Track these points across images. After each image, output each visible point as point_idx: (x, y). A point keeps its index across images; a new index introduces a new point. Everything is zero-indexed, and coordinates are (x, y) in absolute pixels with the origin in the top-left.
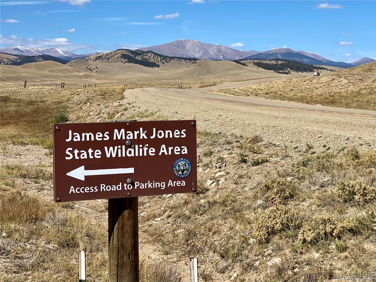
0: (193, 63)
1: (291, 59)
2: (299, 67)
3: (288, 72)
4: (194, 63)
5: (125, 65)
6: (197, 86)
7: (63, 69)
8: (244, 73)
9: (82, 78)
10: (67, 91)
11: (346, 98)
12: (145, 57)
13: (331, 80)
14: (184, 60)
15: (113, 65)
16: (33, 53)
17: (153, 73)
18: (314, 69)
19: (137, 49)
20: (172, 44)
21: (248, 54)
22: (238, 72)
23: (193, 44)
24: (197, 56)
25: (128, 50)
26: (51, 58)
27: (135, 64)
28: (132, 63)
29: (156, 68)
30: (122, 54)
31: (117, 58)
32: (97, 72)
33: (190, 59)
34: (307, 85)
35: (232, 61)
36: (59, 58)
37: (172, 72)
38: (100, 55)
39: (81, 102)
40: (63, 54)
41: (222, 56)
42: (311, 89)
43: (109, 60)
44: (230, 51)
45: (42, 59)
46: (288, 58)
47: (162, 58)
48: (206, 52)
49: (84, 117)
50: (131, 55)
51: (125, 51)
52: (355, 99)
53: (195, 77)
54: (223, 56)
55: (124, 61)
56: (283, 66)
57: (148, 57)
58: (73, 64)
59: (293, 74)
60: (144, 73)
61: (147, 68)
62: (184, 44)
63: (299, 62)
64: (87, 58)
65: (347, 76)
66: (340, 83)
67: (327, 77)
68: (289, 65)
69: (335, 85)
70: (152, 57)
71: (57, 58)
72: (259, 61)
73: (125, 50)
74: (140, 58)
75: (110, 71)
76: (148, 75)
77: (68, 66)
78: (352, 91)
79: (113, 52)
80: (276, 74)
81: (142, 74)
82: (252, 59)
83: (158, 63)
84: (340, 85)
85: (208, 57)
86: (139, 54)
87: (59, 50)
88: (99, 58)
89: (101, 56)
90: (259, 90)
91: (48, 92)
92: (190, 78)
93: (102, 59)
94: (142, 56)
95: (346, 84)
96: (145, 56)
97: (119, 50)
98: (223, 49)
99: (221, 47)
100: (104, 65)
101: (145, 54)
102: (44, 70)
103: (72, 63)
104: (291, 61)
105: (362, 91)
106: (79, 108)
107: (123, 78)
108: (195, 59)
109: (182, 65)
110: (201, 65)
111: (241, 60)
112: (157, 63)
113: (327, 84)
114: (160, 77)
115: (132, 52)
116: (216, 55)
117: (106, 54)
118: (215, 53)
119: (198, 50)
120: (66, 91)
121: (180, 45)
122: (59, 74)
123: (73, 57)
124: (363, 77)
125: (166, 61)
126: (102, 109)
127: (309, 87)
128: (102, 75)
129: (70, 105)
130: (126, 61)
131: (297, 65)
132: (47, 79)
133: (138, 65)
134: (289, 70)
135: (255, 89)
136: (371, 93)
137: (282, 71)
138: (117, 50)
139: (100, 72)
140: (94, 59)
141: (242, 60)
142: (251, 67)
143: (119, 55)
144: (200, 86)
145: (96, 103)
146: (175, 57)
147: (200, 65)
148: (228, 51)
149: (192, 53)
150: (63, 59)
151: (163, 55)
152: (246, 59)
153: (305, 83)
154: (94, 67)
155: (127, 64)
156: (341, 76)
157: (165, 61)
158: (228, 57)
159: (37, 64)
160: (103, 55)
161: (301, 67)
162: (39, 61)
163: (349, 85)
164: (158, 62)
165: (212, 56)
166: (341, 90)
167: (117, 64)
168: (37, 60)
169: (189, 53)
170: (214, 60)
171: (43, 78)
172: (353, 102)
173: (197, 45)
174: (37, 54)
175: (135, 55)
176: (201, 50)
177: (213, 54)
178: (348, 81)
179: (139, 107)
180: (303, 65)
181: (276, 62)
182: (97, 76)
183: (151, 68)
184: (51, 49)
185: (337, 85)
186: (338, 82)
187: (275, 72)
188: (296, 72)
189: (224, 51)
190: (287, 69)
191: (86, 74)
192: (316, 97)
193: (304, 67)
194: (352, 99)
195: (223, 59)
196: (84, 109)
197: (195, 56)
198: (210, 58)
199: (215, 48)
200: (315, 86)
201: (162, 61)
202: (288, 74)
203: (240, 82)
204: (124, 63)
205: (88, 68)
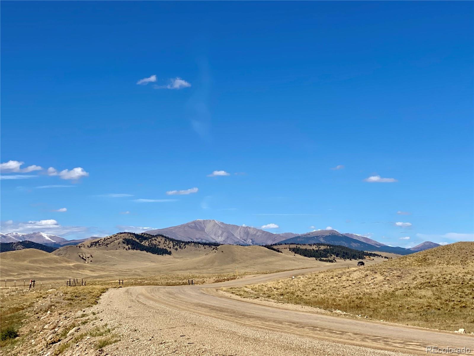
0: (213, 249)
1: (337, 243)
2: (346, 253)
3: (332, 259)
4: (215, 250)
5: (128, 252)
6: (212, 280)
7: (48, 259)
8: (278, 261)
9: (72, 270)
10: (35, 292)
11: (375, 301)
12: (154, 242)
13: (363, 276)
14: (202, 245)
15: (114, 252)
16: (10, 238)
17: (163, 262)
18: (364, 256)
19: (143, 232)
20: (187, 225)
21: (282, 237)
22: (270, 260)
23: (214, 226)
24: (219, 240)
25: (133, 234)
26: (33, 245)
27: (141, 251)
28: (137, 250)
29: (167, 256)
30: (125, 239)
31: (117, 244)
32: (91, 261)
33: (210, 244)
34: (334, 283)
35: (262, 246)
36: (44, 245)
37: (187, 261)
38: (96, 240)
39: (41, 310)
40: (49, 239)
41: (251, 241)
42: (337, 289)
43: (107, 246)
44: (261, 234)
45: (22, 246)
46: (333, 242)
47: (175, 244)
48: (230, 235)
49: (37, 332)
50: (136, 240)
51: (128, 235)
52: (387, 303)
53: (216, 266)
54: (252, 239)
55: (127, 247)
56: (326, 253)
57: (157, 242)
58: (61, 252)
59: (339, 262)
60: (152, 262)
61: (155, 256)
62: (203, 226)
63: (347, 248)
64: (79, 244)
65: (383, 271)
66: (374, 280)
67: (360, 272)
68: (334, 251)
69: (367, 282)
70: (162, 242)
71: (41, 244)
72: (297, 246)
73: (129, 233)
74: (147, 243)
75: (108, 260)
76: (157, 264)
77: (55, 254)
78: (386, 292)
79: (112, 236)
80: (318, 262)
81: (150, 264)
82: (288, 244)
83: (170, 250)
84: (373, 283)
85: (233, 241)
86: (146, 239)
87: (45, 234)
88: (95, 244)
89: (98, 241)
90: (275, 288)
91: (8, 295)
92: (210, 268)
93: (99, 245)
94: (150, 241)
95: (381, 282)
96: (153, 240)
97: (121, 233)
98: (251, 231)
99: (249, 229)
100: (102, 252)
101: (153, 239)
102: (24, 261)
103: (60, 250)
104: (337, 246)
105: (397, 292)
106: (37, 317)
107: (124, 269)
108: (216, 245)
109: (200, 252)
110: (224, 252)
111: (273, 245)
112: (168, 249)
113: (358, 282)
114: (172, 267)
115: (137, 236)
116: (243, 239)
117: (105, 239)
118: (242, 236)
119: (220, 232)
120: (33, 292)
121: (198, 226)
122: (42, 265)
123: (63, 243)
124: (402, 273)
125: (180, 247)
126: (60, 320)
127: (335, 285)
128: (98, 266)
129: (28, 313)
130: (129, 247)
131: (344, 250)
132: (26, 272)
133: (145, 252)
134: (334, 257)
135: (271, 288)
136: (407, 295)
137: (325, 259)
138: (118, 233)
139: (96, 262)
140: (88, 246)
141: (276, 245)
142: (287, 254)
143: (121, 240)
144: (216, 280)
145: (58, 311)
146: (191, 241)
147: (222, 252)
148: (257, 234)
149: (213, 237)
150: (49, 246)
151: (176, 239)
152: (280, 244)
153: (332, 280)
154: (89, 255)
155: (131, 251)
156: (377, 272)
157: (178, 247)
158: (259, 241)
159: (14, 253)
160: (101, 240)
161: (349, 253)
162: (17, 250)
163: (384, 283)
164: (170, 248)
165: (238, 241)
166: (374, 289)
167: (117, 251)
168: (16, 248)
169: (209, 237)
170: (240, 245)
171: (22, 271)
172: (384, 307)
173: (220, 226)
174: (16, 240)
175: (141, 239)
176: (224, 233)
177: (239, 238)
178: (384, 277)
179: (101, 320)
180: (352, 250)
181: (318, 247)
182: (91, 267)
183: (160, 255)
184: (34, 233)
185: (370, 284)
186: (372, 279)
187: (316, 260)
188: (343, 260)
189: (253, 234)
190: (332, 256)
191: (78, 265)
192: (340, 300)
193: (353, 253)
194: (383, 303)
195: (252, 244)
196: (42, 319)
197: (217, 240)
198: (235, 243)
199: (241, 230)
200: (343, 284)
201: (174, 247)
202: (332, 262)
203: (266, 275)
204: (127, 250)
205: (80, 256)
